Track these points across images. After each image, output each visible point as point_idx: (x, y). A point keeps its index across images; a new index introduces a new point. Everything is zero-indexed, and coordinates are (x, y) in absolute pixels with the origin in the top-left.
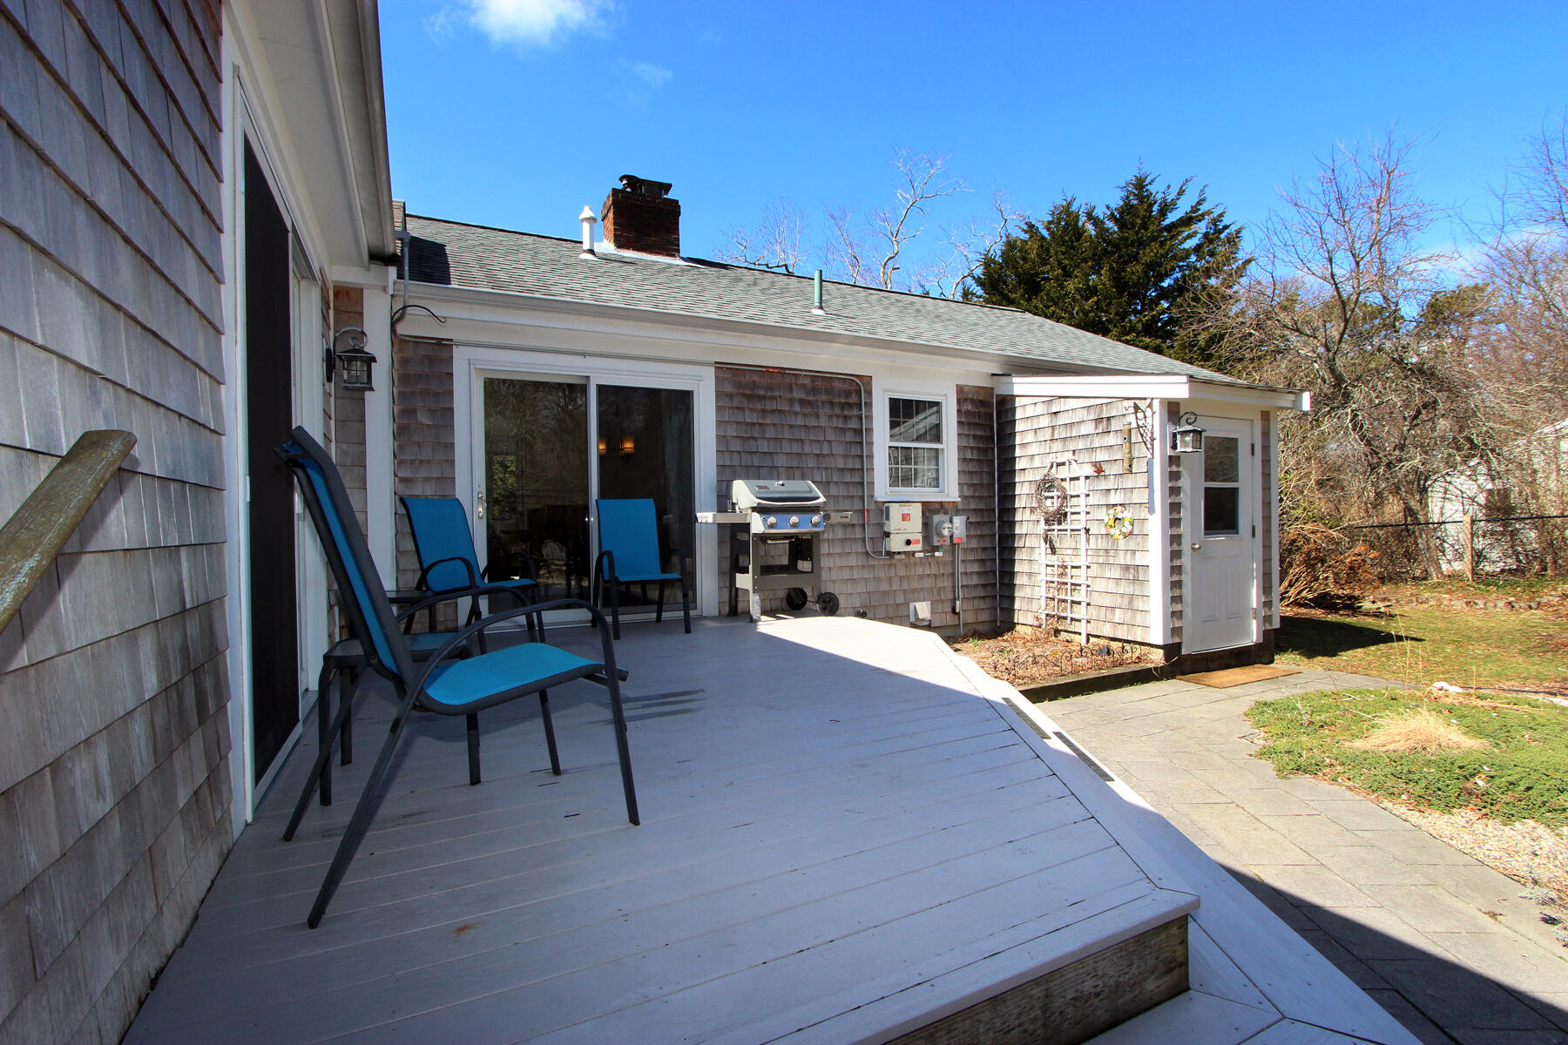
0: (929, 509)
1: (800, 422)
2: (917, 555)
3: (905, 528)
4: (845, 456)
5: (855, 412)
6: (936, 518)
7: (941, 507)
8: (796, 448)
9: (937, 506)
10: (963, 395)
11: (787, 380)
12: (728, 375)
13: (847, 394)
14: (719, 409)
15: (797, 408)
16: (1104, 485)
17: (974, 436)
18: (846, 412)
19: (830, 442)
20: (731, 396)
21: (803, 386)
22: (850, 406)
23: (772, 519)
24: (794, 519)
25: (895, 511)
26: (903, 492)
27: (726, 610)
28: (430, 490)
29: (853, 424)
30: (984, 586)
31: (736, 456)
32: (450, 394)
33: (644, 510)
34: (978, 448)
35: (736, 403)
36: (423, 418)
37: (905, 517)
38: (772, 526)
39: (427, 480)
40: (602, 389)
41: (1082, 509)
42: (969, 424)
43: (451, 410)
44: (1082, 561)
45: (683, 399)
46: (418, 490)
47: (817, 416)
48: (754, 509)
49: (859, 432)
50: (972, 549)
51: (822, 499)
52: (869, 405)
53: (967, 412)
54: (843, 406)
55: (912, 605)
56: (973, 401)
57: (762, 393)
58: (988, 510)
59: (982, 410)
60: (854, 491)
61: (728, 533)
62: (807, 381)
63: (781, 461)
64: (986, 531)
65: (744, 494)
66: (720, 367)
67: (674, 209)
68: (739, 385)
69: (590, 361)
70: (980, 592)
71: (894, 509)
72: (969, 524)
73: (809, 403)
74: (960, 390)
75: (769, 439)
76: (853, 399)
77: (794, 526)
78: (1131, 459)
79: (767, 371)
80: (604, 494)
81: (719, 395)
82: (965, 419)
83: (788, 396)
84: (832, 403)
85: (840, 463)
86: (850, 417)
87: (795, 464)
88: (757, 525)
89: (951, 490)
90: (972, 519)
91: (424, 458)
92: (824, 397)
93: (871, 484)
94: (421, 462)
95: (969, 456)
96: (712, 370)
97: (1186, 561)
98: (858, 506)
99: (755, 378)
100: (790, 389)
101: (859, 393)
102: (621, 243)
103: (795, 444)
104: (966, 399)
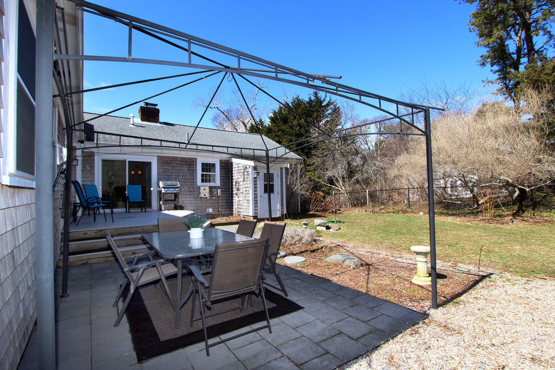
0: (211, 188)
1: (178, 168)
2: (208, 198)
3: (205, 192)
4: (190, 176)
5: (192, 166)
6: (213, 190)
7: (215, 187)
8: (177, 174)
9: (214, 187)
10: (221, 162)
11: (175, 159)
12: (160, 158)
13: (191, 162)
14: (158, 166)
15: (177, 165)
16: (245, 183)
17: (224, 171)
18: (190, 166)
19: (186, 173)
20: (161, 163)
21: (179, 160)
22: (191, 165)
23: (166, 190)
24: (172, 190)
25: (202, 188)
26: (205, 184)
27: (159, 210)
28: (89, 183)
29: (192, 169)
30: (227, 205)
31: (162, 176)
32: (94, 163)
33: (139, 187)
34: (225, 174)
35: (162, 164)
36: (88, 168)
37: (204, 189)
38: (166, 191)
39: (88, 181)
40: (129, 162)
41: (242, 188)
42: (223, 168)
43: (94, 166)
44: (242, 200)
45: (149, 164)
46: (86, 183)
47: (183, 167)
48: (163, 187)
49: (193, 170)
50: (224, 197)
51: (179, 185)
52: (196, 164)
53: (222, 166)
54: (189, 165)
55: (207, 209)
56: (224, 163)
57: (169, 162)
58: (228, 188)
59: (226, 165)
60: (192, 184)
61: (159, 192)
62: (180, 159)
63: (174, 177)
64: (227, 193)
65: (161, 184)
66: (158, 157)
67: (158, 111)
68: (162, 160)
69: (127, 156)
70: (226, 207)
71: (201, 187)
72: (222, 191)
73: (181, 164)
74: (220, 161)
75: (170, 172)
76: (192, 163)
77: (172, 191)
78: (244, 178)
79: (169, 157)
80: (130, 183)
81: (158, 163)
82: (222, 167)
83: (175, 163)
84: (186, 164)
85: (188, 177)
86: (191, 167)
87: (177, 178)
88: (163, 191)
89: (218, 183)
90: (223, 190)
91: (88, 176)
92: (184, 163)
93: (197, 182)
94: (87, 177)
95: (223, 176)
96: (156, 157)
97: (259, 199)
98: (193, 187)
99: (167, 159)
100: (176, 161)
101: (193, 162)
102: (143, 120)
103: (177, 173)
104: (222, 163)
